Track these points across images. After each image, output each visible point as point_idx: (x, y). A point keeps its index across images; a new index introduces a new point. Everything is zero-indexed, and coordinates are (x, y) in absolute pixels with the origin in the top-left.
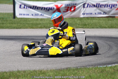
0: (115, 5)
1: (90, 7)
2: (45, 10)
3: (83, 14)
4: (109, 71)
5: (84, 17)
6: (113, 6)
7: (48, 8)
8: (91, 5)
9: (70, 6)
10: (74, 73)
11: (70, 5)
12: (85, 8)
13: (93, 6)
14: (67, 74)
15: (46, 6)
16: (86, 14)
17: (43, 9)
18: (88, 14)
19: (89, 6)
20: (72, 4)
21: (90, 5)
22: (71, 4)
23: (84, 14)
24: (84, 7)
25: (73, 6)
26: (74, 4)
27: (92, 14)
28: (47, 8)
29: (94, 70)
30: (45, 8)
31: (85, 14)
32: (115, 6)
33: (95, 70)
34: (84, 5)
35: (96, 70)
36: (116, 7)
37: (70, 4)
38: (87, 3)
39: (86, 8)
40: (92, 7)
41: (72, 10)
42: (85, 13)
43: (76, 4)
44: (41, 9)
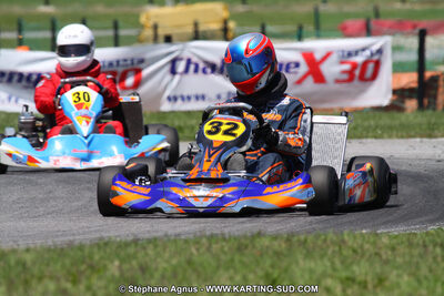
0: (293, 65)
1: (196, 71)
2: (24, 83)
3: (169, 99)
4: (267, 247)
5: (173, 112)
6: (284, 67)
7: (34, 77)
8: (201, 66)
9: (120, 70)
10: (122, 254)
11: (121, 63)
12: (177, 77)
13: (209, 70)
14: (97, 257)
15: (26, 69)
16: (183, 98)
17: (16, 78)
18: (189, 98)
19: (192, 67)
20: (129, 62)
21: (197, 66)
22: (125, 60)
23: (175, 99)
24: (173, 72)
25: (130, 67)
26: (135, 62)
27: (203, 97)
28: (30, 75)
29: (207, 244)
30: (21, 75)
31: (179, 101)
32: (292, 70)
33: (210, 245)
34: (174, 62)
35: (214, 246)
36: (296, 73)
37: (118, 62)
38: (186, 55)
39: (181, 74)
40: (204, 71)
41: (130, 81)
42: (178, 93)
43: (142, 61)
44: (5, 79)
